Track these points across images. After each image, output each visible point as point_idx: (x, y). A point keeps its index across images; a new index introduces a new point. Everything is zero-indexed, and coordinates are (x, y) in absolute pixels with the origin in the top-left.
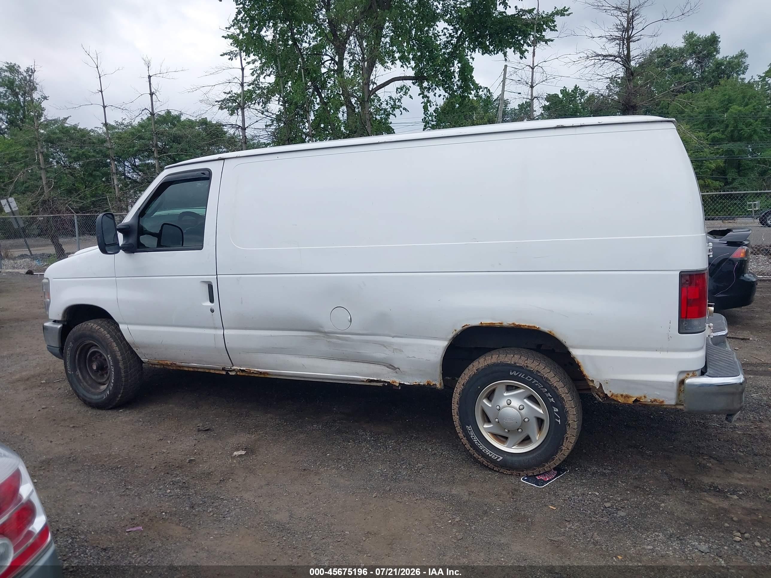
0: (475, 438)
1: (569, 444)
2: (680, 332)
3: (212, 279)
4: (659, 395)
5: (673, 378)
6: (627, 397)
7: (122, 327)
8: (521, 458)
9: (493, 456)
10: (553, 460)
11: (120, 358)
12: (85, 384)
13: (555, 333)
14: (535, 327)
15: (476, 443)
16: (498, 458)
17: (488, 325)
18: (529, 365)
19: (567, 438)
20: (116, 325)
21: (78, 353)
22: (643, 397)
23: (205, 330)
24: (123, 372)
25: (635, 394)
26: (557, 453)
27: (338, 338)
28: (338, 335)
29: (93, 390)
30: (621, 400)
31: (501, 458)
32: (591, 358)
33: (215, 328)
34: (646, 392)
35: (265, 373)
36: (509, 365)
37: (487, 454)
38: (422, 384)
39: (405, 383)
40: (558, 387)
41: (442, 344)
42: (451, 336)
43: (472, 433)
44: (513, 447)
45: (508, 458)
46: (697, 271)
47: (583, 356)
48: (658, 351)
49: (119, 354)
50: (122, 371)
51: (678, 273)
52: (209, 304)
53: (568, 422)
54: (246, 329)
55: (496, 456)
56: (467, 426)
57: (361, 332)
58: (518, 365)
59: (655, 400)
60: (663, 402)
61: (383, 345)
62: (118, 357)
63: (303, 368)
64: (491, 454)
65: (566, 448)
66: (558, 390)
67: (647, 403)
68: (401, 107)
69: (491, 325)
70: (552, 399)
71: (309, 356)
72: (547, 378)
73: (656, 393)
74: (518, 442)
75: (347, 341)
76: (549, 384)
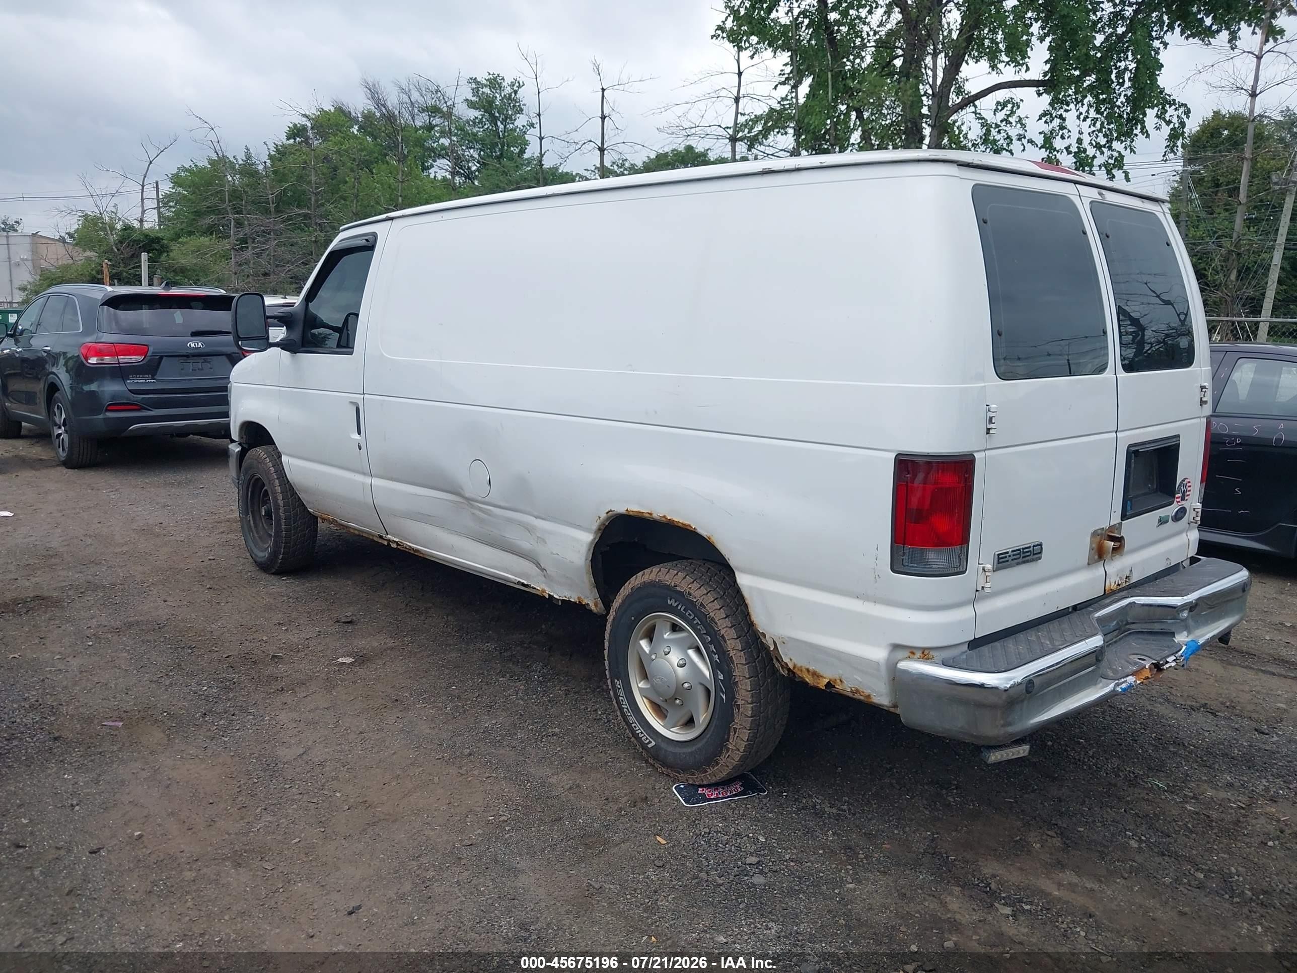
0: (625, 702)
1: (739, 741)
2: (893, 570)
3: (358, 398)
4: (861, 682)
5: (879, 654)
6: (815, 674)
7: (284, 459)
8: (678, 750)
9: (645, 737)
10: (717, 764)
11: (281, 503)
12: (256, 535)
13: (715, 541)
14: (690, 526)
15: (625, 710)
16: (650, 742)
17: (636, 514)
18: (692, 592)
19: (735, 729)
20: (279, 456)
21: (250, 490)
22: (838, 681)
23: (355, 474)
24: (283, 524)
25: (828, 673)
26: (721, 752)
27: (480, 509)
28: (480, 505)
29: (261, 544)
30: (808, 679)
31: (653, 743)
32: (761, 592)
33: (364, 474)
34: (841, 672)
35: (417, 551)
36: (668, 587)
37: (637, 732)
38: (572, 600)
39: (555, 596)
40: (727, 638)
41: (586, 538)
42: (595, 527)
43: (621, 693)
44: (672, 729)
45: (663, 745)
46: (928, 456)
47: (751, 588)
48: (861, 599)
49: (280, 497)
50: (283, 522)
51: (893, 455)
52: (356, 436)
53: (736, 702)
54: (392, 479)
55: (647, 739)
56: (616, 681)
57: (502, 504)
58: (678, 589)
59: (857, 691)
60: (869, 696)
61: (529, 529)
62: (279, 501)
63: (451, 549)
64: (642, 733)
65: (734, 748)
66: (726, 642)
67: (845, 693)
68: (1025, 137)
69: (639, 514)
70: (717, 656)
71: (458, 533)
72: (713, 619)
73: (855, 676)
74: (680, 723)
75: (490, 515)
76: (714, 630)
